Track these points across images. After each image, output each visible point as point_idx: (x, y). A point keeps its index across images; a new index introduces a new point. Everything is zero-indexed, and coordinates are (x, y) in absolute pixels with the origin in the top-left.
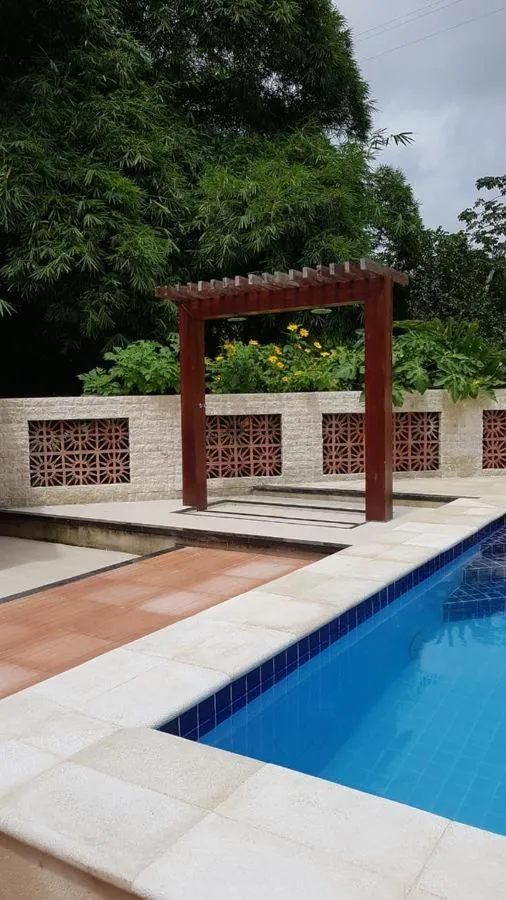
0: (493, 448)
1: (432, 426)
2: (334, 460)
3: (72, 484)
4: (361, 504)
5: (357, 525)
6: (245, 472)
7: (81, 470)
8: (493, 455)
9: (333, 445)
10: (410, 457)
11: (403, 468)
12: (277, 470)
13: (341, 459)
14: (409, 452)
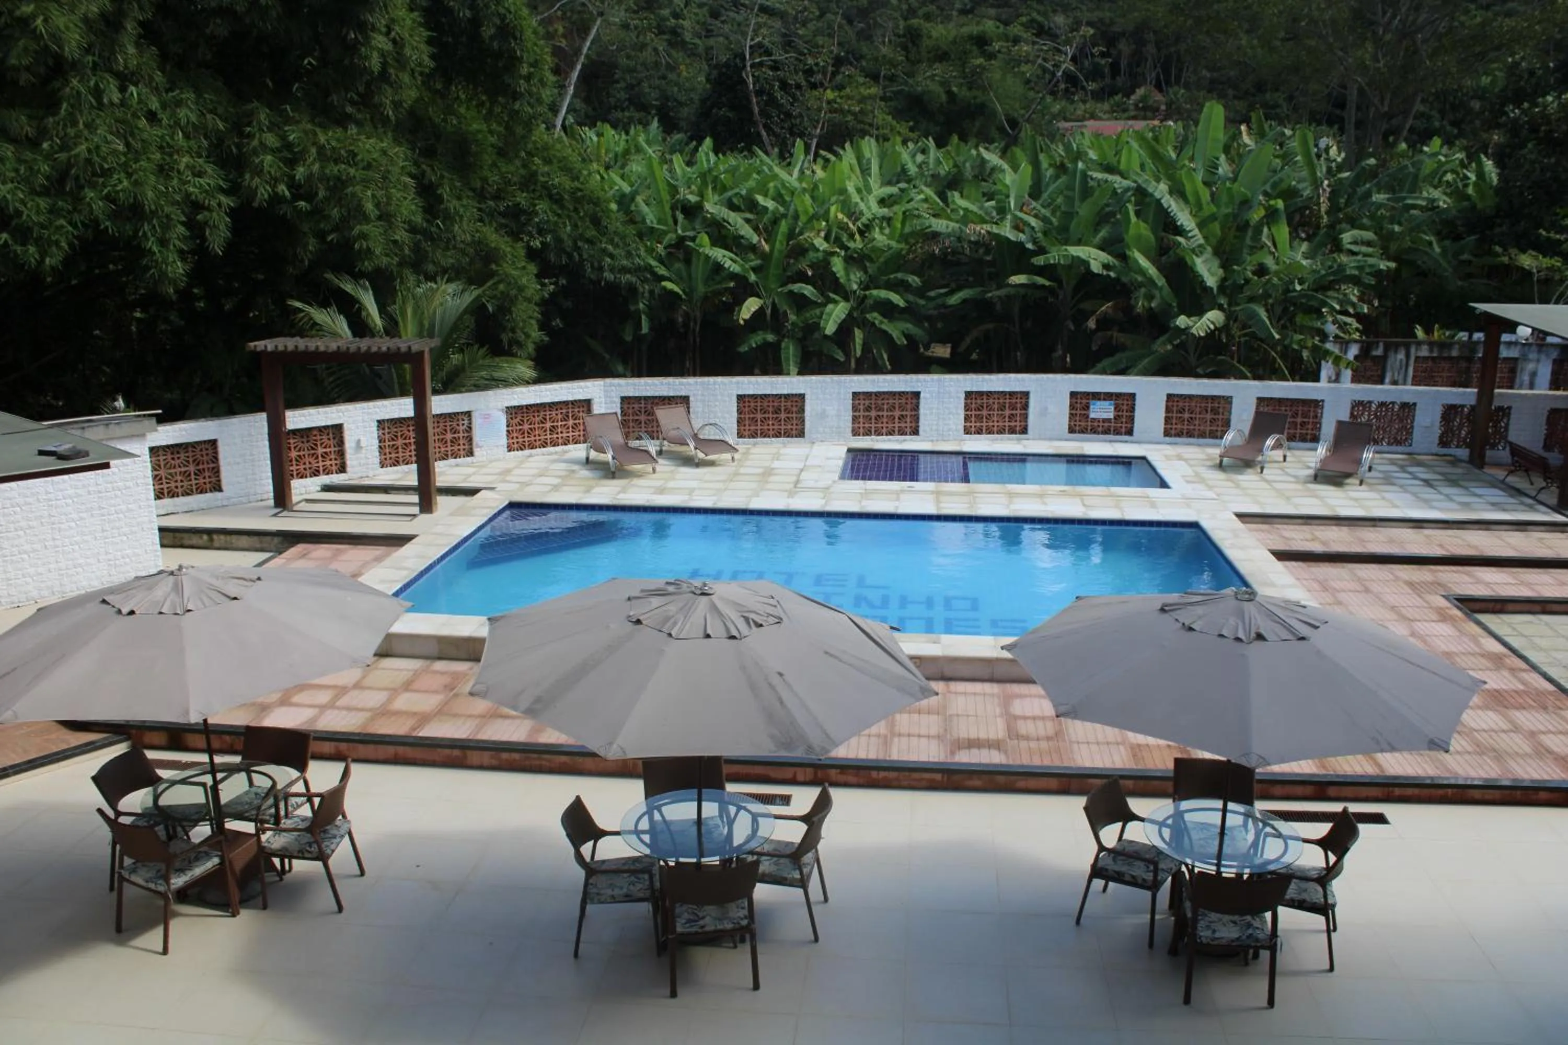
0: (515, 435)
1: (466, 422)
2: (388, 456)
3: (173, 496)
4: (415, 498)
5: (415, 516)
6: (316, 473)
7: (179, 484)
8: (515, 441)
9: (387, 443)
10: (449, 448)
11: (445, 457)
12: (342, 469)
13: (393, 455)
14: (449, 444)
